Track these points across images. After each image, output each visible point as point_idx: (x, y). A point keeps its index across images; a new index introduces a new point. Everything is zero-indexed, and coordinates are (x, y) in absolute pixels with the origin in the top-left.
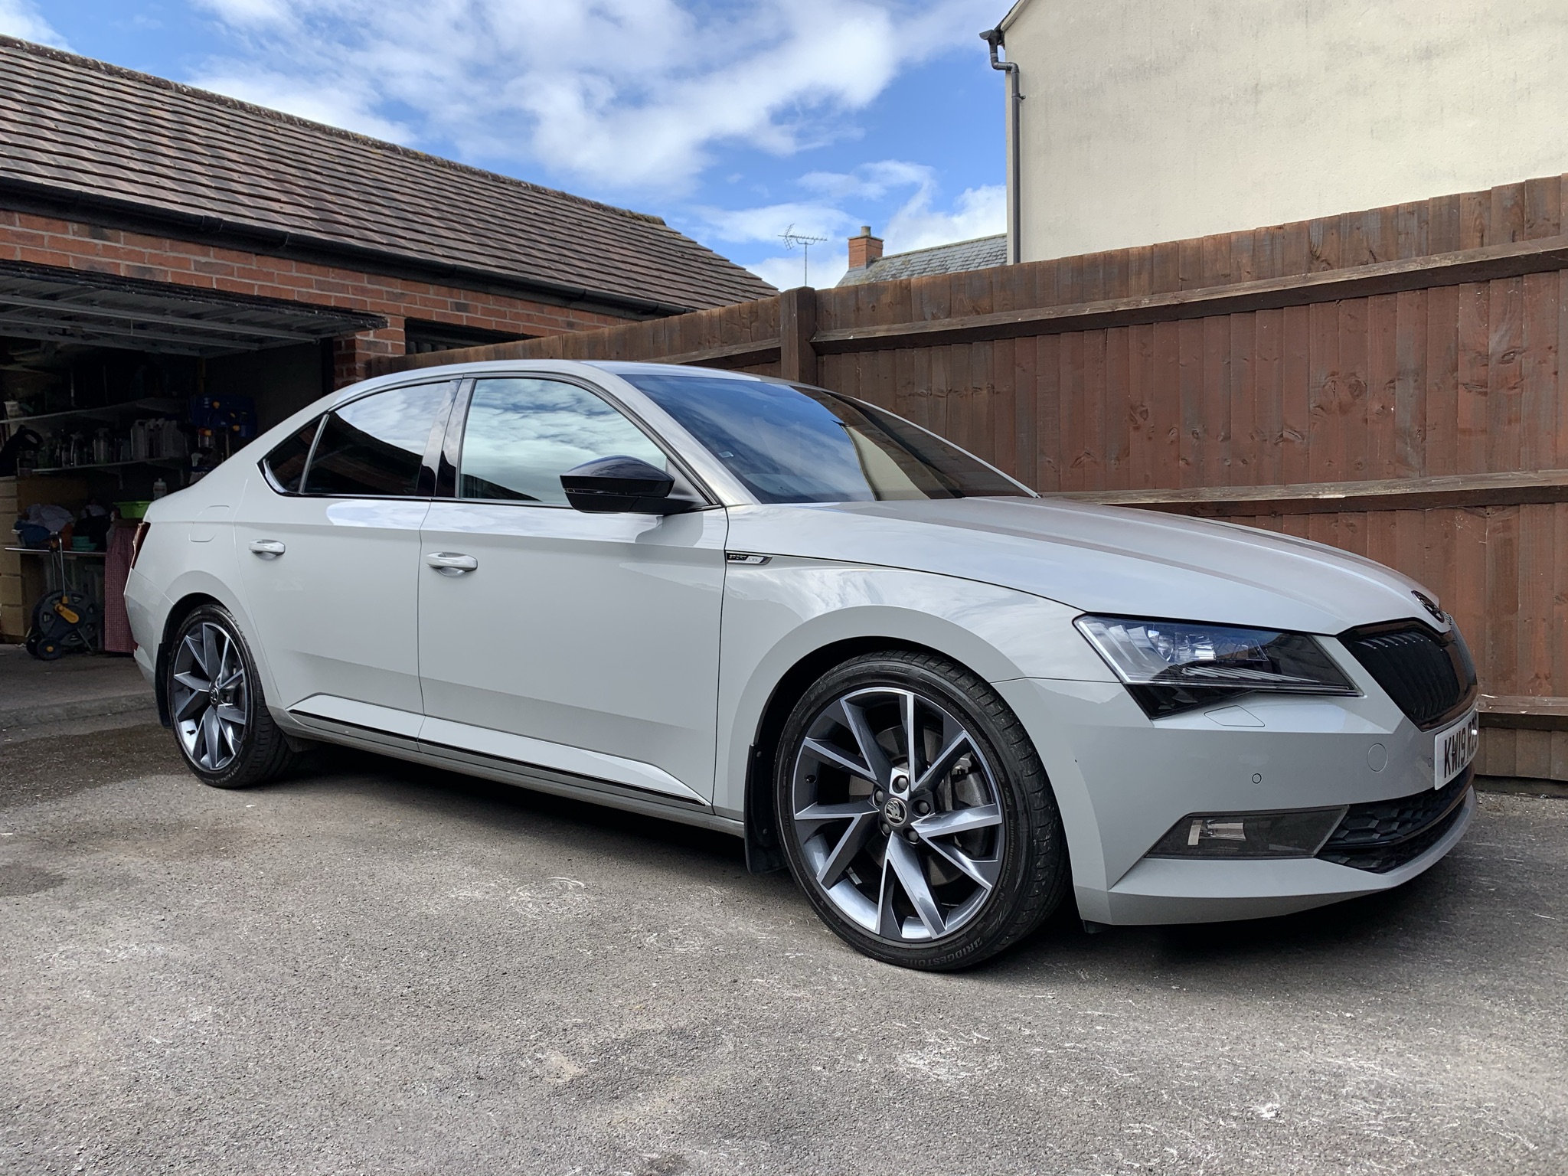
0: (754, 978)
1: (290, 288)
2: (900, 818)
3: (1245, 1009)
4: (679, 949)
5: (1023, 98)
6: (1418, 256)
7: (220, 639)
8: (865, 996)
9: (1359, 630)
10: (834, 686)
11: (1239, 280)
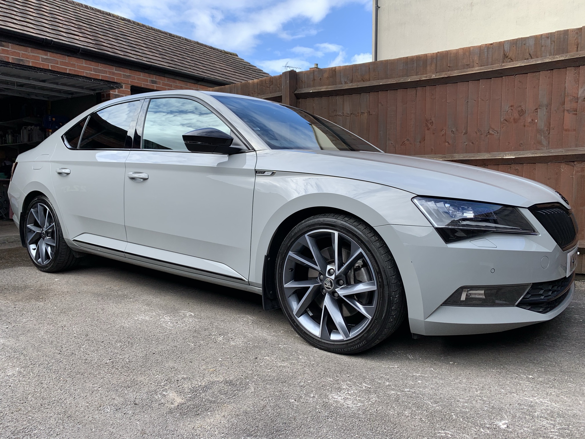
0: (265, 357)
1: (82, 71)
2: (330, 287)
3: (484, 374)
4: (232, 343)
5: (379, 7)
6: (550, 56)
7: (45, 210)
8: (314, 365)
9: (537, 206)
10: (303, 229)
11: (473, 67)
